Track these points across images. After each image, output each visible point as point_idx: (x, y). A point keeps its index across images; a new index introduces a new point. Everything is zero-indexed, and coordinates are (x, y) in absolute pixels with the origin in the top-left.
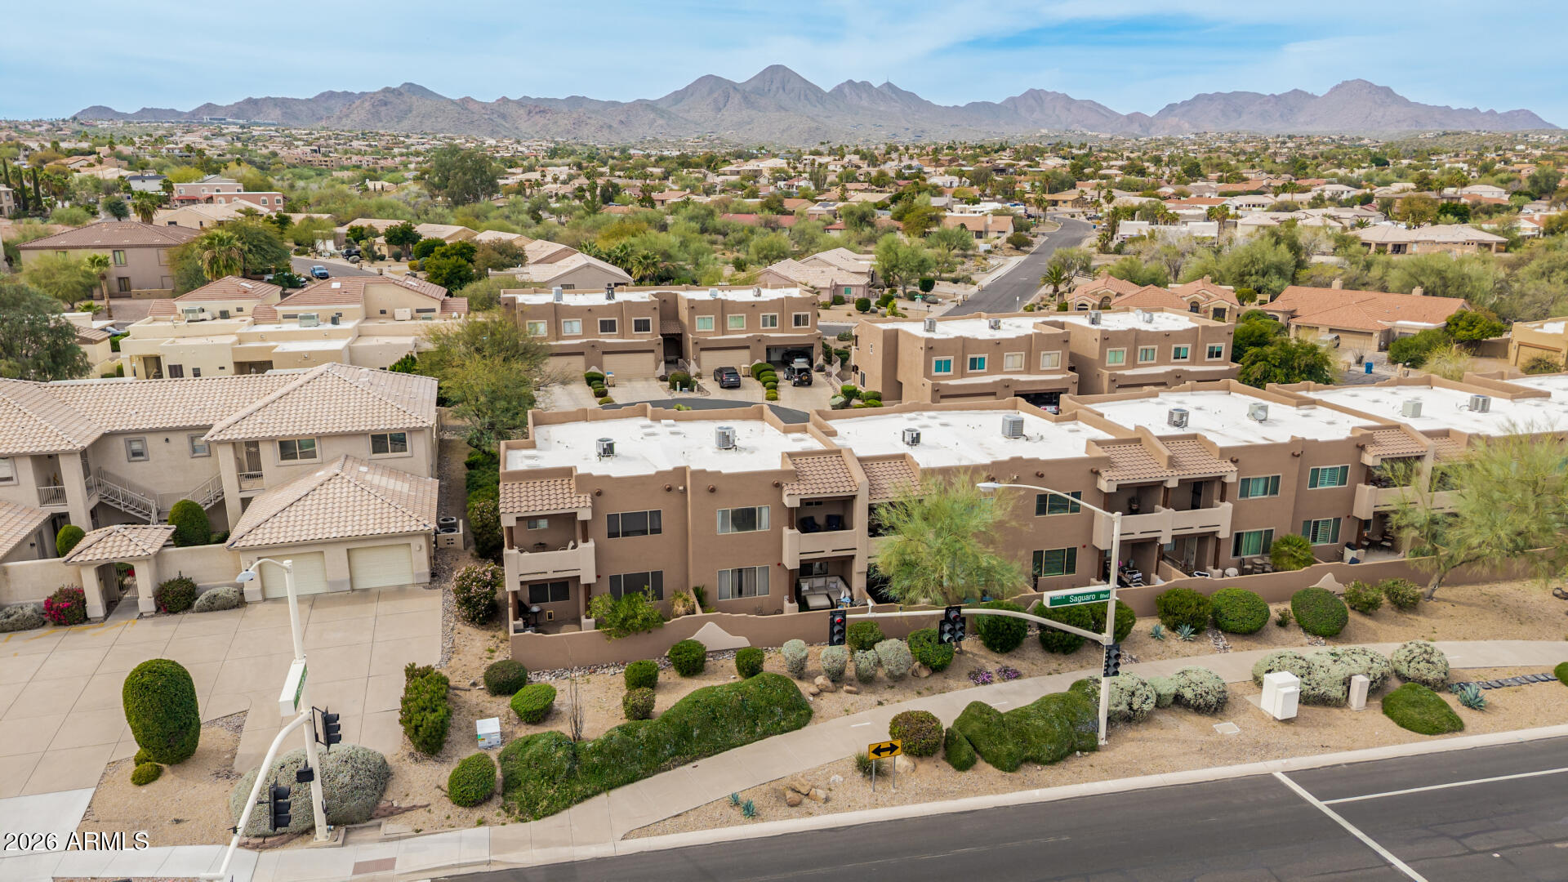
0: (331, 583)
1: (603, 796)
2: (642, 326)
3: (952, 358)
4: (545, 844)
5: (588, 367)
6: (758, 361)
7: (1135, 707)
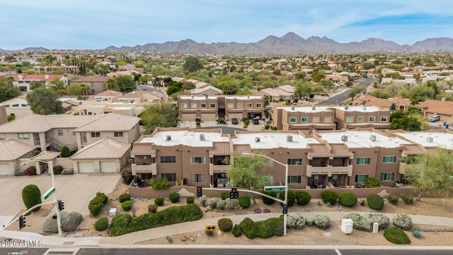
0: (95, 170)
1: (135, 232)
2: (213, 106)
3: (296, 118)
4: (113, 243)
5: (197, 117)
6: (245, 117)
7: (297, 224)
